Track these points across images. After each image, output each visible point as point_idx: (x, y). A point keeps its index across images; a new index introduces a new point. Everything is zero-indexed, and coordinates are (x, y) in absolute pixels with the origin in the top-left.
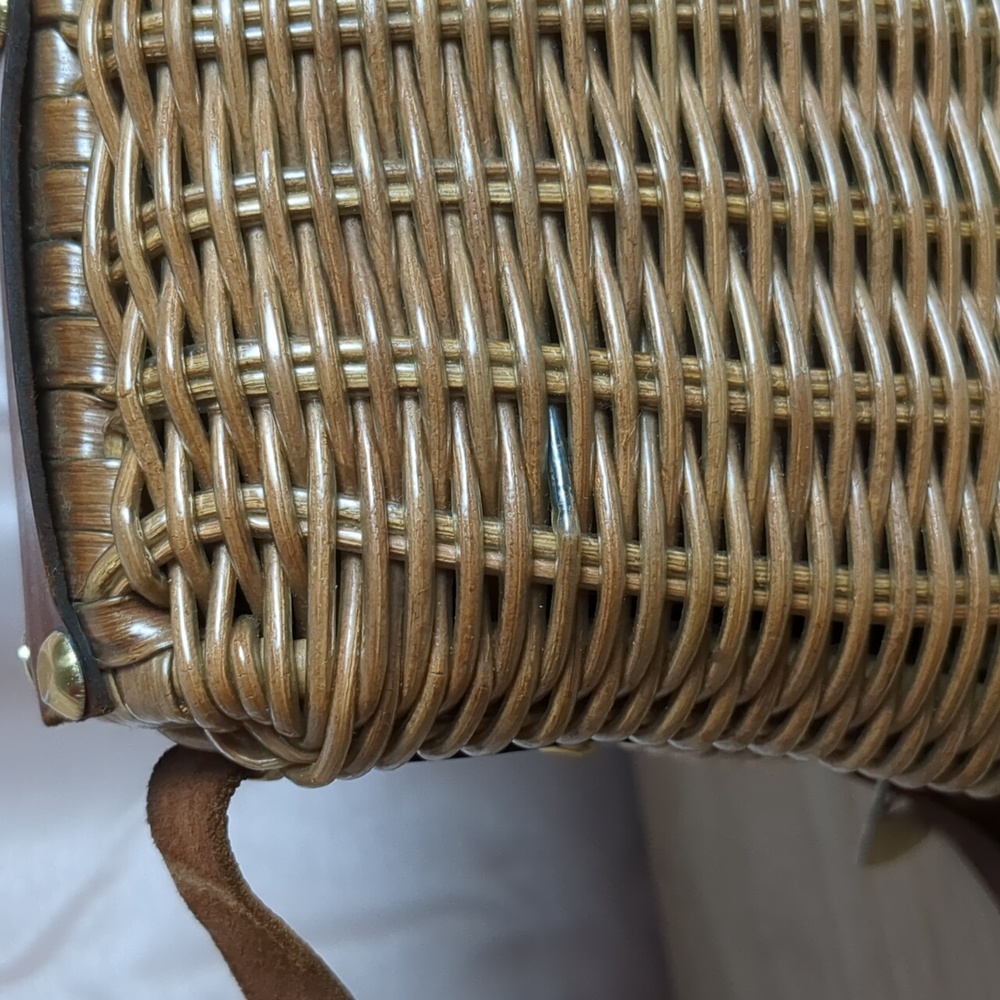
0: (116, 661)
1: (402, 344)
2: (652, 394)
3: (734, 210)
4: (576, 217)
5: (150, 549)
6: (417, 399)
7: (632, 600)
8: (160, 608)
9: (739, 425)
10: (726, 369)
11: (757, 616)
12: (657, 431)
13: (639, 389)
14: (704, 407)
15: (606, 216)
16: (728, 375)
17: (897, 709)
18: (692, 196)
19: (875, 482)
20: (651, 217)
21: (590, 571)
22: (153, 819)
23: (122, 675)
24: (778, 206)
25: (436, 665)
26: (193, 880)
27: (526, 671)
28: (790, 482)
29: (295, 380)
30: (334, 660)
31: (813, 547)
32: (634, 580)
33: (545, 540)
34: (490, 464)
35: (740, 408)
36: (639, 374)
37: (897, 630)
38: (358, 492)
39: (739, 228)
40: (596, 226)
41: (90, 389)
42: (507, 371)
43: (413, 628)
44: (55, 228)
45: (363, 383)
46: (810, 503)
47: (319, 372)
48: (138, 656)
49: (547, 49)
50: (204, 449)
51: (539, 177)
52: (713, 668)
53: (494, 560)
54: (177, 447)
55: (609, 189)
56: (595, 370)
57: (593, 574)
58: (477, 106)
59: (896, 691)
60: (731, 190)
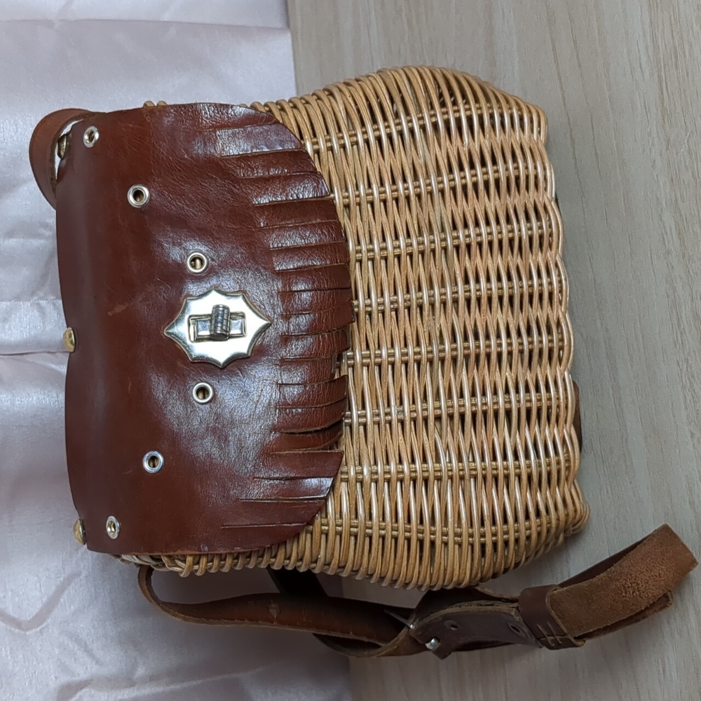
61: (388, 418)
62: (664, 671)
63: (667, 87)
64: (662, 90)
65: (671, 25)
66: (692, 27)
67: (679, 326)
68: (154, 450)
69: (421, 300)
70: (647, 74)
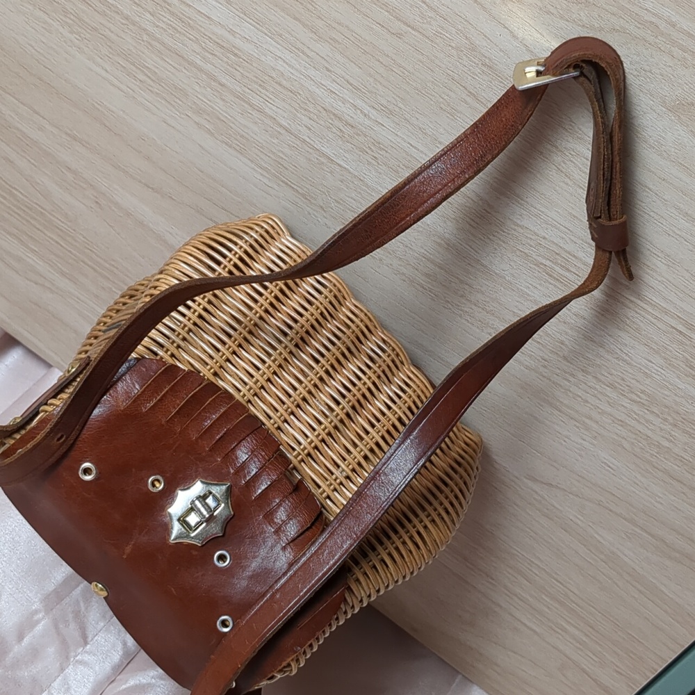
61: (338, 481)
62: (609, 467)
63: (292, 183)
64: (291, 186)
65: (262, 152)
66: (273, 143)
67: (426, 289)
68: (220, 616)
69: (296, 402)
70: (276, 187)
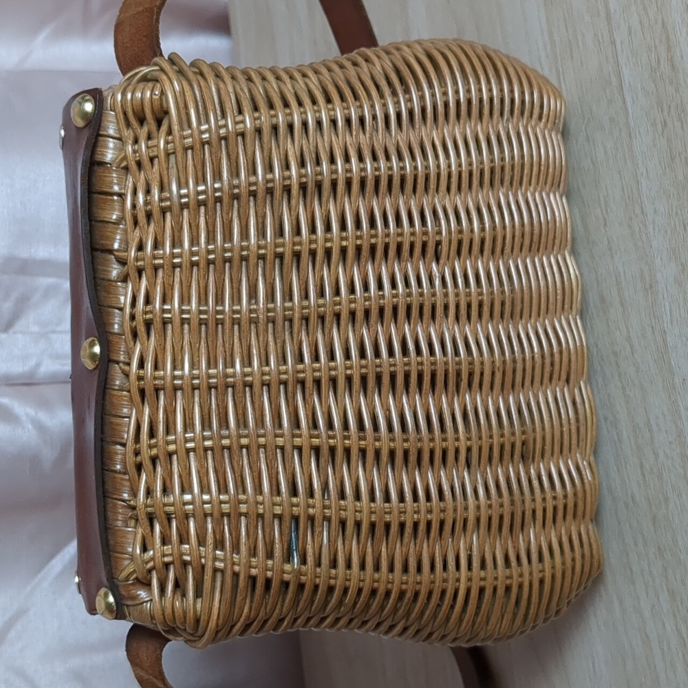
0: (129, 603)
1: (242, 497)
2: (328, 515)
3: (361, 446)
4: (306, 450)
5: (146, 564)
6: (246, 516)
7: (316, 587)
8: (147, 585)
9: (358, 524)
10: (354, 505)
11: (360, 591)
12: (329, 527)
13: (324, 513)
14: (346, 519)
15: (317, 450)
16: (355, 507)
17: (407, 620)
18: (347, 442)
19: (404, 543)
20: (332, 450)
21: (302, 577)
22: (128, 650)
23: (131, 608)
24: (377, 444)
25: (246, 610)
26: (142, 674)
27: (277, 611)
28: (374, 544)
29: (203, 509)
30: (211, 609)
31: (381, 567)
32: (317, 580)
33: (287, 567)
34: (270, 541)
35: (359, 519)
36: (324, 507)
37: (409, 595)
38: (223, 548)
39: (363, 452)
40: (313, 453)
41: (124, 501)
42: (278, 507)
43: (239, 598)
44: (113, 439)
45: (228, 511)
46: (381, 551)
47: (212, 507)
48: (138, 602)
49: (299, 387)
50: (168, 531)
51: (294, 436)
52: (342, 609)
53: (269, 574)
54: (157, 528)
55: (318, 440)
56: (309, 506)
57: (303, 578)
58: (273, 410)
59: (408, 614)
60: (360, 439)
